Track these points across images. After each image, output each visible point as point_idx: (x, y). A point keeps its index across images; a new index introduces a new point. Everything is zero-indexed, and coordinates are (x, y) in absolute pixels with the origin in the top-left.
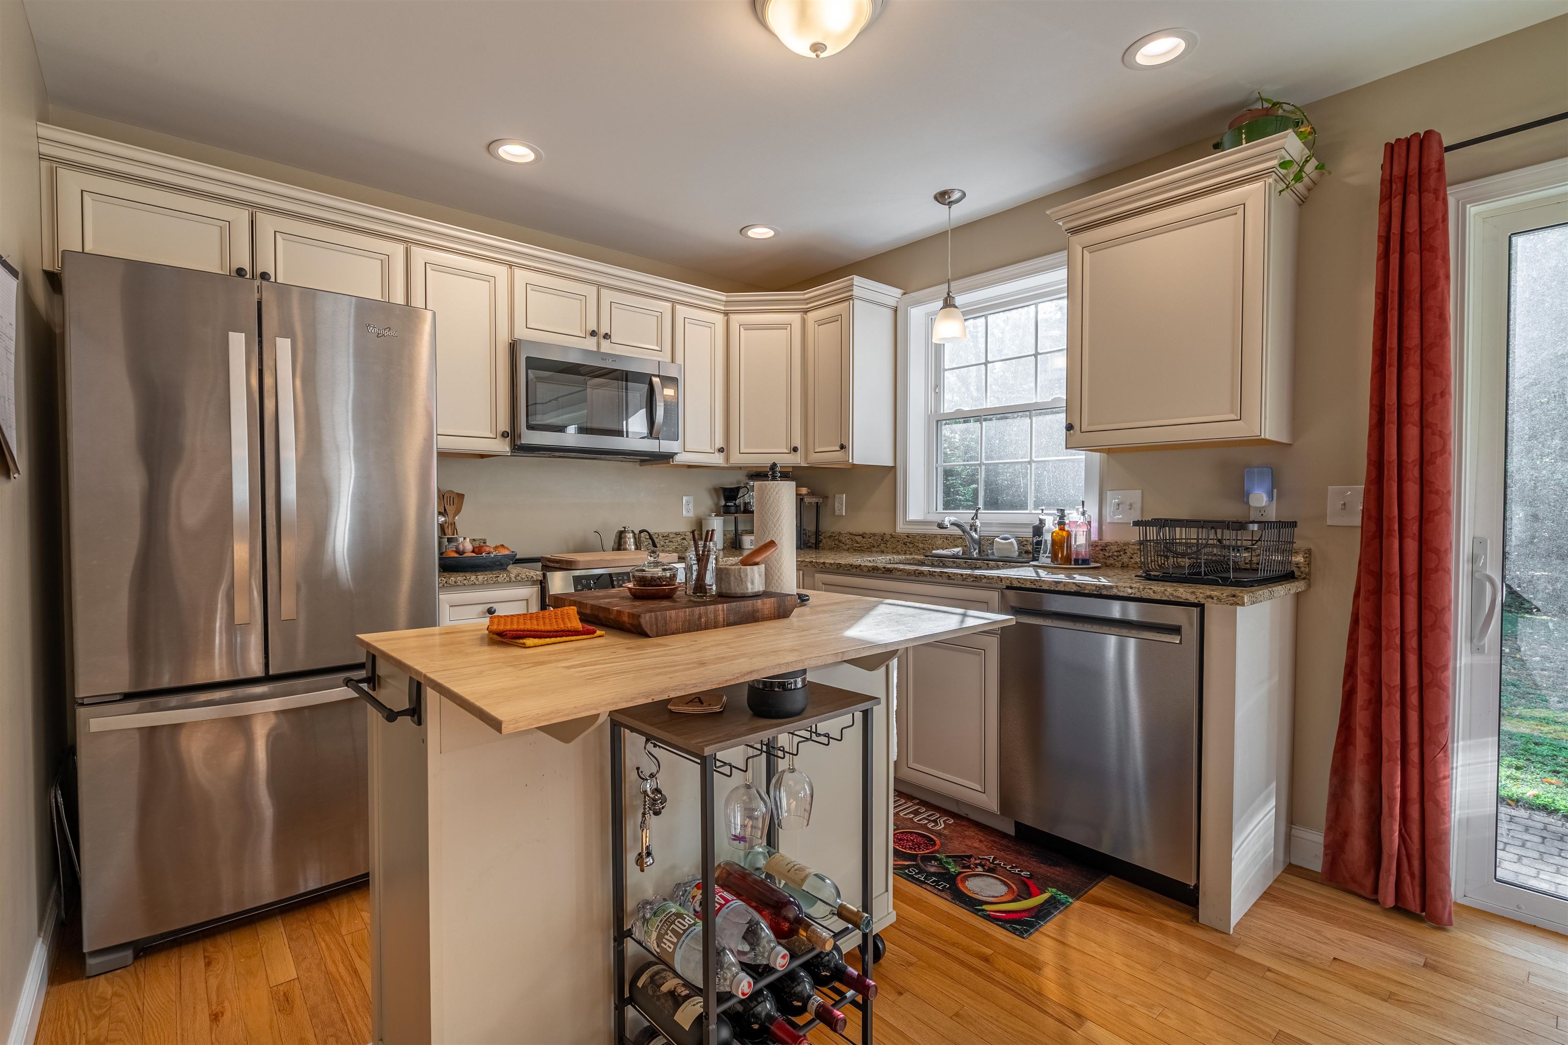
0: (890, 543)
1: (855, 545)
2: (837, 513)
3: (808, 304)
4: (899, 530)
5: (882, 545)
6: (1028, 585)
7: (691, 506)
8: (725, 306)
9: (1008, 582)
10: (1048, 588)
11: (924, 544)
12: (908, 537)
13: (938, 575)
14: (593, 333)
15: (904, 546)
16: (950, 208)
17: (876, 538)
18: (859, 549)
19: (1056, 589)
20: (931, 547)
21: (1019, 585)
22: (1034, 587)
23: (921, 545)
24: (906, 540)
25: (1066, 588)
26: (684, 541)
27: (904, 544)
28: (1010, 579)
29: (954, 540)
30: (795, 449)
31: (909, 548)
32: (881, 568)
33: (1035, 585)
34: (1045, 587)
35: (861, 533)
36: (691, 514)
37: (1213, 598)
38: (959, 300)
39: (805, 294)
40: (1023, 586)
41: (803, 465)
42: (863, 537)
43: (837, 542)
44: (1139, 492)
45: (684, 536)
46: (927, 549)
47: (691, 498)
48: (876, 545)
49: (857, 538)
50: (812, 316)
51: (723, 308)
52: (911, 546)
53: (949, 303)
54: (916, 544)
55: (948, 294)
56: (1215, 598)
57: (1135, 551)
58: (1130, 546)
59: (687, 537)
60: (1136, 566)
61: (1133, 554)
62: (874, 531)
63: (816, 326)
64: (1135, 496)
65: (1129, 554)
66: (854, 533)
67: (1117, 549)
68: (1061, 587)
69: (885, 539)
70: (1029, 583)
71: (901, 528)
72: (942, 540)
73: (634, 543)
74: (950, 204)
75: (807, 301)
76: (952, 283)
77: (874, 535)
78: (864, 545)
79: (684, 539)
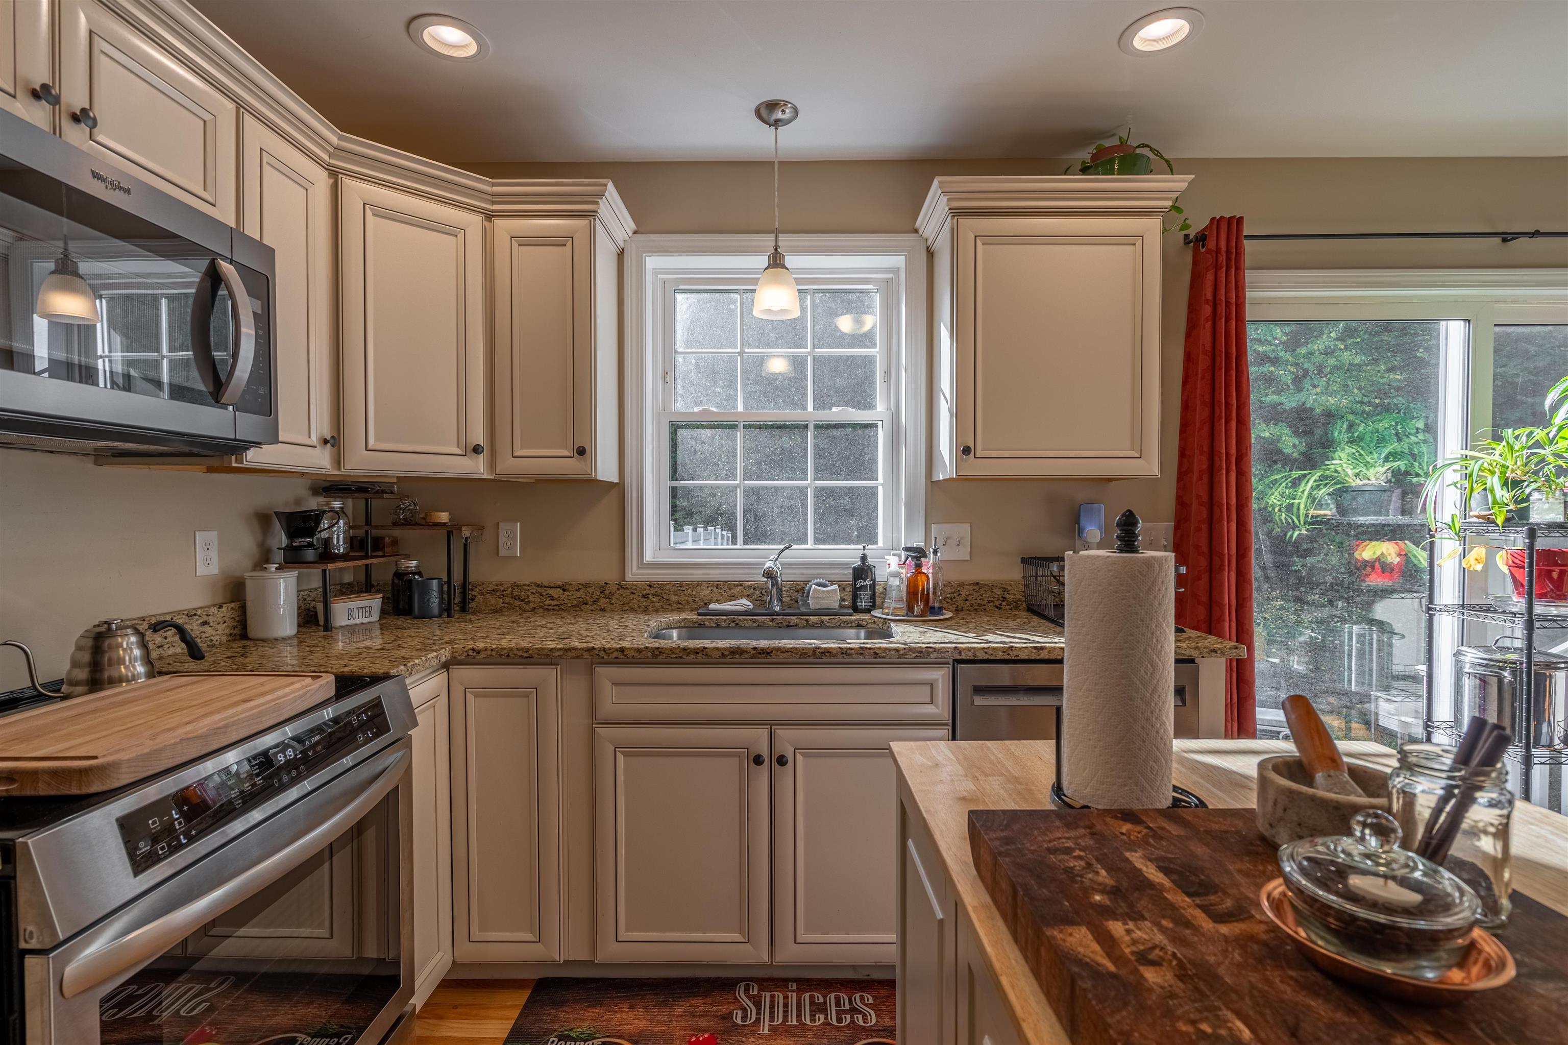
0: (616, 596)
1: (547, 602)
2: (503, 552)
3: (494, 203)
4: (629, 577)
5: (602, 600)
6: (1000, 656)
7: (214, 554)
8: (331, 155)
9: (970, 654)
10: (1027, 658)
11: (679, 596)
12: (650, 586)
13: (857, 653)
14: (41, 94)
15: (643, 600)
16: (776, 129)
17: (591, 590)
18: (556, 608)
19: (1038, 658)
20: (691, 600)
21: (986, 657)
22: (1009, 657)
23: (674, 598)
24: (648, 592)
25: (1052, 655)
26: (206, 628)
27: (643, 596)
28: (972, 651)
29: (730, 589)
30: (477, 450)
31: (653, 602)
32: (749, 650)
33: (1009, 654)
34: (1023, 656)
35: (560, 583)
36: (214, 570)
37: (1216, 652)
38: (791, 261)
39: (493, 185)
40: (992, 658)
41: (486, 476)
42: (564, 590)
43: (507, 600)
44: (967, 526)
45: (205, 618)
46: (684, 602)
47: (213, 536)
48: (590, 601)
49: (552, 592)
50: (502, 225)
51: (326, 157)
52: (656, 599)
53: (776, 262)
54: (665, 596)
55: (776, 249)
56: (1219, 652)
57: (971, 592)
58: (965, 587)
59: (211, 619)
60: (971, 609)
61: (968, 595)
62: (583, 578)
63: (515, 244)
64: (963, 530)
65: (964, 596)
66: (547, 585)
67: (950, 591)
68: (1045, 655)
69: (607, 592)
70: (1001, 653)
71: (634, 573)
72: (710, 588)
73: (142, 658)
74: (777, 123)
75: (495, 198)
76: (780, 235)
77: (586, 586)
78: (566, 601)
79: (205, 623)
